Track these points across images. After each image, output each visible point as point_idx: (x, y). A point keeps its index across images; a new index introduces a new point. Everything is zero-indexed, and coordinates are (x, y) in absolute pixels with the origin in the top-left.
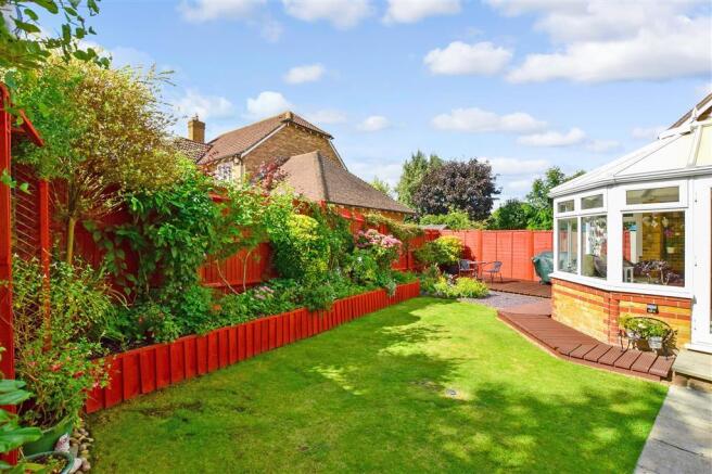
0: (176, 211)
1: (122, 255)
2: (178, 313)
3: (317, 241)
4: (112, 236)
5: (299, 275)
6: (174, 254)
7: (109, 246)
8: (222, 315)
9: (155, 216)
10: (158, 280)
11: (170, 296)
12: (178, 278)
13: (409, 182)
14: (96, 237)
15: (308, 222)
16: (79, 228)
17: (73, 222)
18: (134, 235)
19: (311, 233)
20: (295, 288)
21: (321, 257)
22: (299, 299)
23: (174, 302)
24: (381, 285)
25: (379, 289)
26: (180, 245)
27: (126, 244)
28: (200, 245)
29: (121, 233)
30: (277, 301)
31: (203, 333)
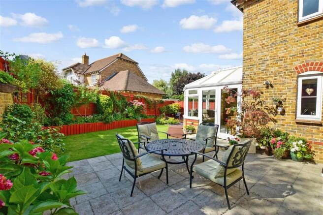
0: (63, 94)
1: (49, 105)
2: (63, 120)
3: (108, 103)
4: (47, 100)
5: (103, 113)
6: (63, 105)
7: (46, 103)
8: (75, 121)
9: (58, 96)
10: (59, 112)
11: (62, 116)
12: (64, 112)
13: (173, 81)
14: (43, 100)
15: (106, 97)
16: (39, 98)
17: (38, 97)
18: (53, 100)
19: (106, 101)
20: (100, 116)
21: (109, 108)
22: (101, 120)
23: (63, 117)
24: (135, 118)
25: (134, 119)
26: (64, 103)
27: (51, 102)
28: (69, 103)
29: (49, 99)
30: (93, 119)
31: (70, 125)
